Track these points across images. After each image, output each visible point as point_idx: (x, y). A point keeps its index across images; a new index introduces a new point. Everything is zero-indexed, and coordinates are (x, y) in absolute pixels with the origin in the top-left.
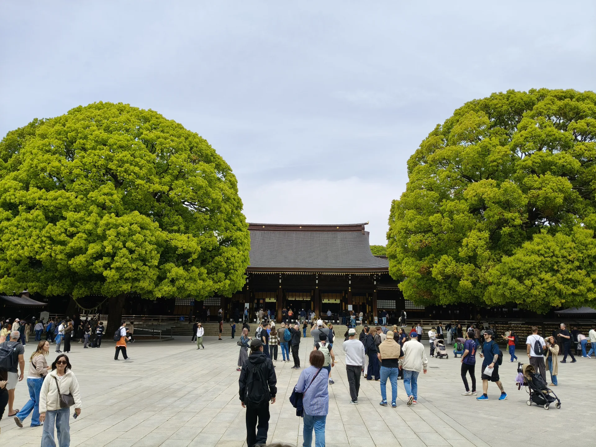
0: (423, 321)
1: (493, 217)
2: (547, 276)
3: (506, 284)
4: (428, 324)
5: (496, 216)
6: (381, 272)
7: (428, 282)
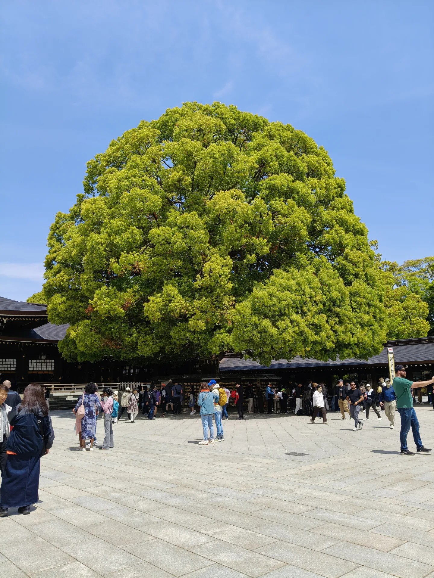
0: (55, 386)
1: (239, 240)
2: (297, 317)
3: (255, 326)
4: (61, 389)
5: (243, 239)
6: (9, 317)
7: (123, 325)
